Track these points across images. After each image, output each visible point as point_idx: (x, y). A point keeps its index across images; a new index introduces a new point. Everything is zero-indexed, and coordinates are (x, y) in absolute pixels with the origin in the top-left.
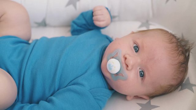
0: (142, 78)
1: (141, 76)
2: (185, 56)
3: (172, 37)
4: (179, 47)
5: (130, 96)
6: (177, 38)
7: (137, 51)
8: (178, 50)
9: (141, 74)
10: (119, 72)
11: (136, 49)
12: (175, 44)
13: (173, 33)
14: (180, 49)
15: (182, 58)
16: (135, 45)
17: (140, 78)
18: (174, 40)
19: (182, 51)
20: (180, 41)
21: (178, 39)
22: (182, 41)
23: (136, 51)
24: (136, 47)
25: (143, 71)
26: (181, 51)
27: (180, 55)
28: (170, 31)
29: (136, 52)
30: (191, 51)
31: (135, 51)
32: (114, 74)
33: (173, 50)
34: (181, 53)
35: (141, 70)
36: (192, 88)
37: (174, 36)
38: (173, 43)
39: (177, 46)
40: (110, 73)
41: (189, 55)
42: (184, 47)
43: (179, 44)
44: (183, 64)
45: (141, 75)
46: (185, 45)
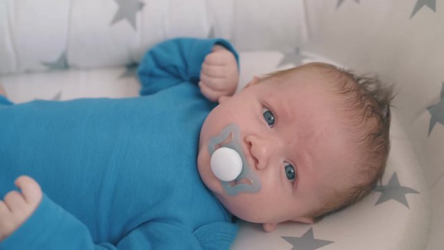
0: (291, 180)
1: (289, 178)
2: (381, 116)
3: (344, 78)
4: (364, 98)
5: (271, 224)
6: (355, 77)
7: (272, 123)
8: (361, 106)
9: (290, 172)
10: (240, 175)
11: (270, 119)
12: (354, 94)
13: (346, 68)
14: (368, 103)
15: (373, 123)
16: (265, 110)
17: (287, 183)
18: (350, 84)
19: (373, 107)
20: (364, 83)
21: (359, 79)
22: (366, 82)
23: (270, 122)
24: (269, 115)
25: (291, 166)
26: (369, 108)
27: (368, 117)
28: (339, 65)
29: (269, 124)
30: (393, 103)
31: (267, 125)
32: (230, 182)
33: (351, 109)
34: (369, 112)
35: (287, 164)
36: (404, 197)
37: (348, 75)
38: (349, 91)
39: (360, 97)
40: (219, 180)
41: (388, 115)
42: (375, 96)
43: (362, 92)
44: (379, 135)
45: (289, 175)
46: (377, 92)
